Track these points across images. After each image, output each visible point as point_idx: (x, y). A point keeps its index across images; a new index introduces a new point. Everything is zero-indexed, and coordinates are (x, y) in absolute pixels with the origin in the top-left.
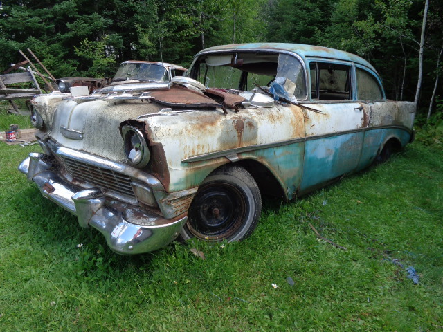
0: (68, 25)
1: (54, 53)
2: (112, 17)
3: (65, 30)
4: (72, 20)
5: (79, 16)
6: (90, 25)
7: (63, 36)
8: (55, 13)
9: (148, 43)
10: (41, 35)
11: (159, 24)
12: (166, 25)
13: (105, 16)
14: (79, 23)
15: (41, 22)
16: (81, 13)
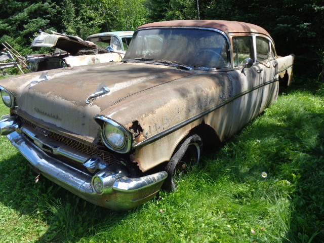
0: (25, 26)
1: (19, 43)
2: (49, 18)
3: (23, 29)
4: (26, 23)
5: (30, 20)
6: (37, 25)
7: (22, 33)
8: (16, 20)
9: (72, 31)
10: (10, 33)
11: (77, 19)
12: (81, 19)
13: (45, 19)
14: (31, 24)
15: (9, 26)
16: (31, 18)
